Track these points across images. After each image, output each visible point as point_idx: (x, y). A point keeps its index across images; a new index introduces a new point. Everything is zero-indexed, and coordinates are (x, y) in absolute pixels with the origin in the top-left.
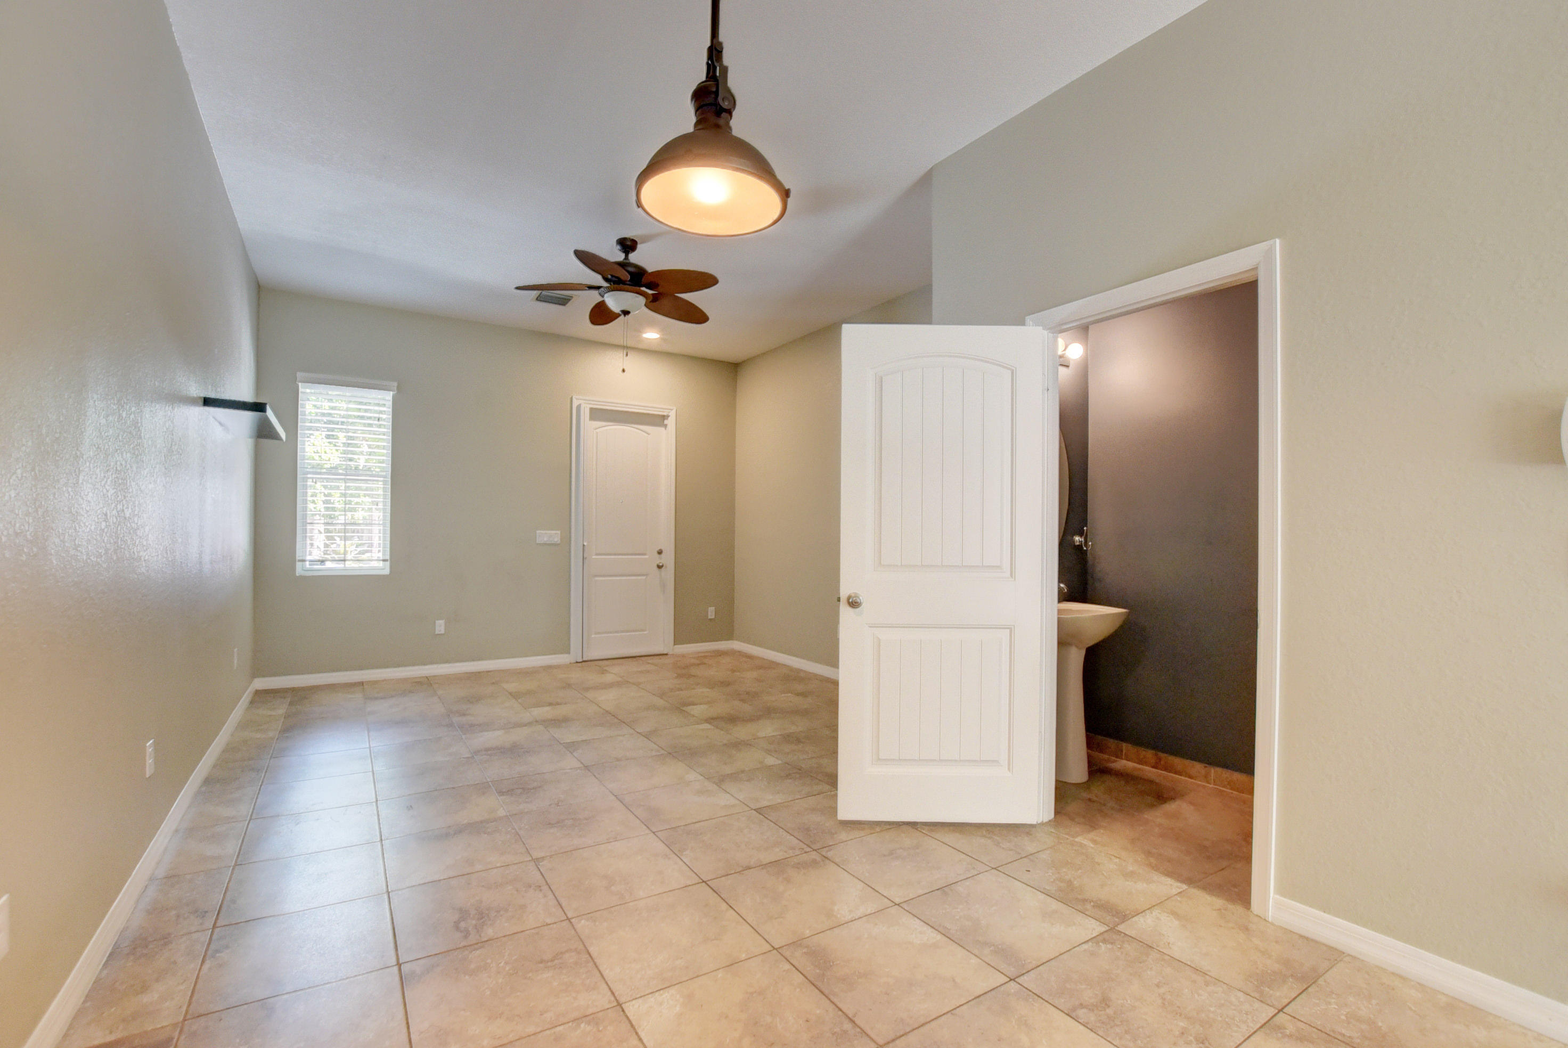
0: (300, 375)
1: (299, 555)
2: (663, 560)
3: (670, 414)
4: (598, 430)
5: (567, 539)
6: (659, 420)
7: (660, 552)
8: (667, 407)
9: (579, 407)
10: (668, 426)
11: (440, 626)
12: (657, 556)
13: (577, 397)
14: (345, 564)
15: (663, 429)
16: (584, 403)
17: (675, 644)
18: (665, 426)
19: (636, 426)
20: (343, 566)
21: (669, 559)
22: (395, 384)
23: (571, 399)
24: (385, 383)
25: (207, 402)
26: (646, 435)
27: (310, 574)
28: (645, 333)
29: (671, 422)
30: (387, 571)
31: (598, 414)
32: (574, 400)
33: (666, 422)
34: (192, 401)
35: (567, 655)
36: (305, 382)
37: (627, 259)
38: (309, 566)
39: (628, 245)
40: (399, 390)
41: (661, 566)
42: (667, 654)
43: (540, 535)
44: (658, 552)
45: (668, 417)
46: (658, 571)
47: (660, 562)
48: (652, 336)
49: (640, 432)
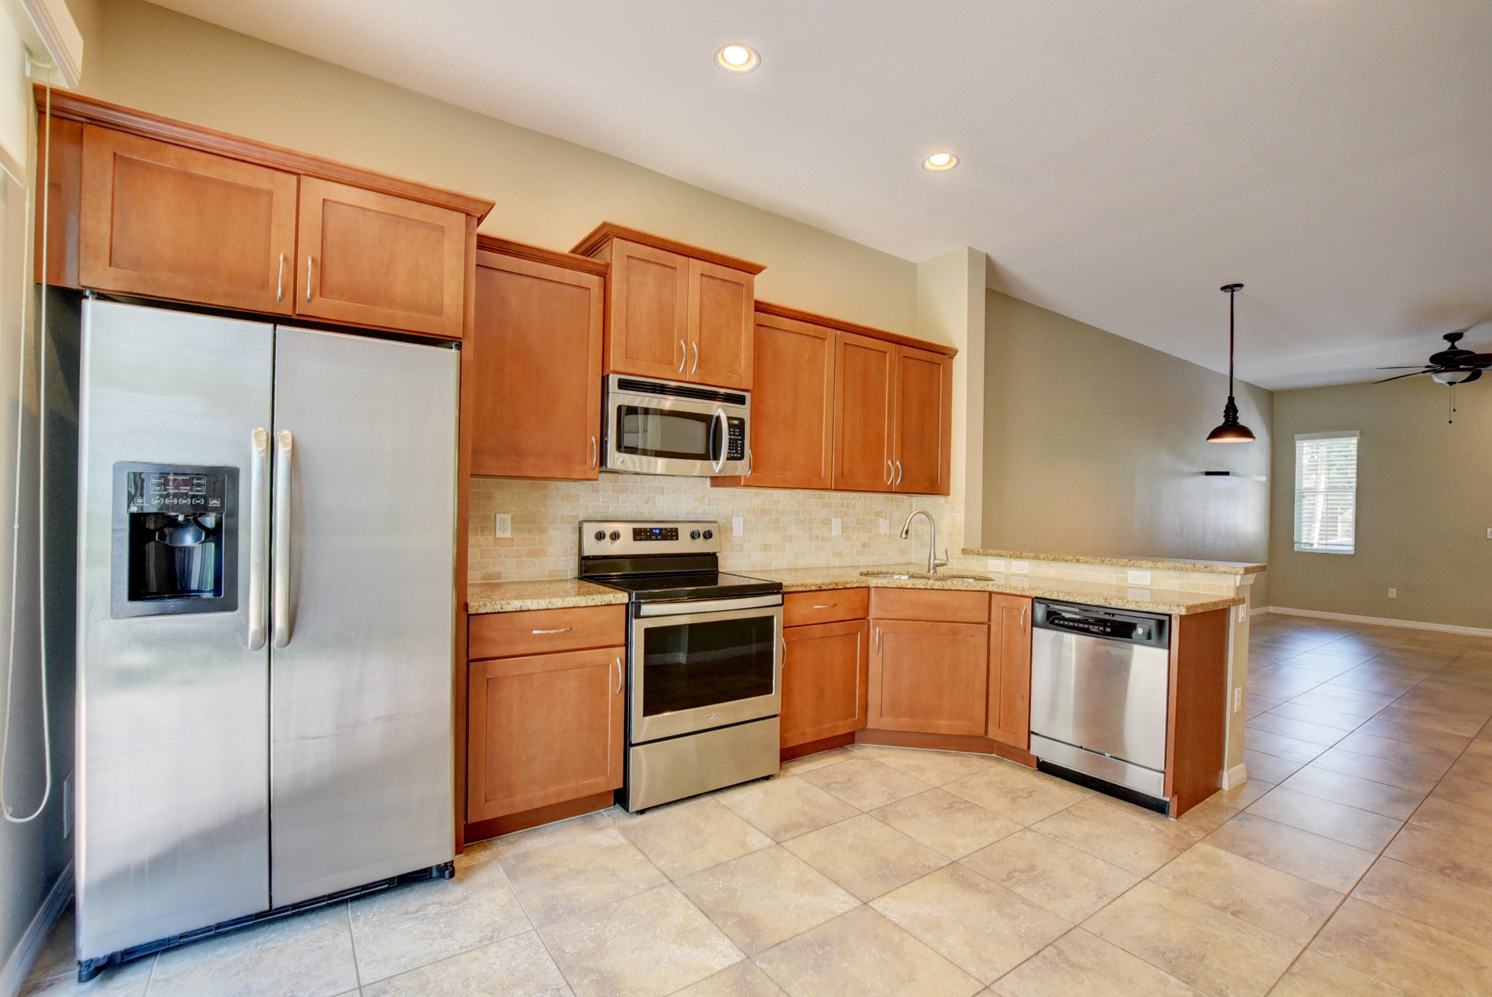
0: (1296, 436)
1: (1295, 539)
11: (1392, 593)
20: (1325, 547)
22: (1359, 431)
24: (1352, 433)
25: (1208, 473)
27: (1305, 551)
30: (1352, 553)
36: (1299, 440)
37: (1453, 347)
38: (1302, 547)
39: (1452, 337)
40: (1361, 435)
43: (1491, 532)
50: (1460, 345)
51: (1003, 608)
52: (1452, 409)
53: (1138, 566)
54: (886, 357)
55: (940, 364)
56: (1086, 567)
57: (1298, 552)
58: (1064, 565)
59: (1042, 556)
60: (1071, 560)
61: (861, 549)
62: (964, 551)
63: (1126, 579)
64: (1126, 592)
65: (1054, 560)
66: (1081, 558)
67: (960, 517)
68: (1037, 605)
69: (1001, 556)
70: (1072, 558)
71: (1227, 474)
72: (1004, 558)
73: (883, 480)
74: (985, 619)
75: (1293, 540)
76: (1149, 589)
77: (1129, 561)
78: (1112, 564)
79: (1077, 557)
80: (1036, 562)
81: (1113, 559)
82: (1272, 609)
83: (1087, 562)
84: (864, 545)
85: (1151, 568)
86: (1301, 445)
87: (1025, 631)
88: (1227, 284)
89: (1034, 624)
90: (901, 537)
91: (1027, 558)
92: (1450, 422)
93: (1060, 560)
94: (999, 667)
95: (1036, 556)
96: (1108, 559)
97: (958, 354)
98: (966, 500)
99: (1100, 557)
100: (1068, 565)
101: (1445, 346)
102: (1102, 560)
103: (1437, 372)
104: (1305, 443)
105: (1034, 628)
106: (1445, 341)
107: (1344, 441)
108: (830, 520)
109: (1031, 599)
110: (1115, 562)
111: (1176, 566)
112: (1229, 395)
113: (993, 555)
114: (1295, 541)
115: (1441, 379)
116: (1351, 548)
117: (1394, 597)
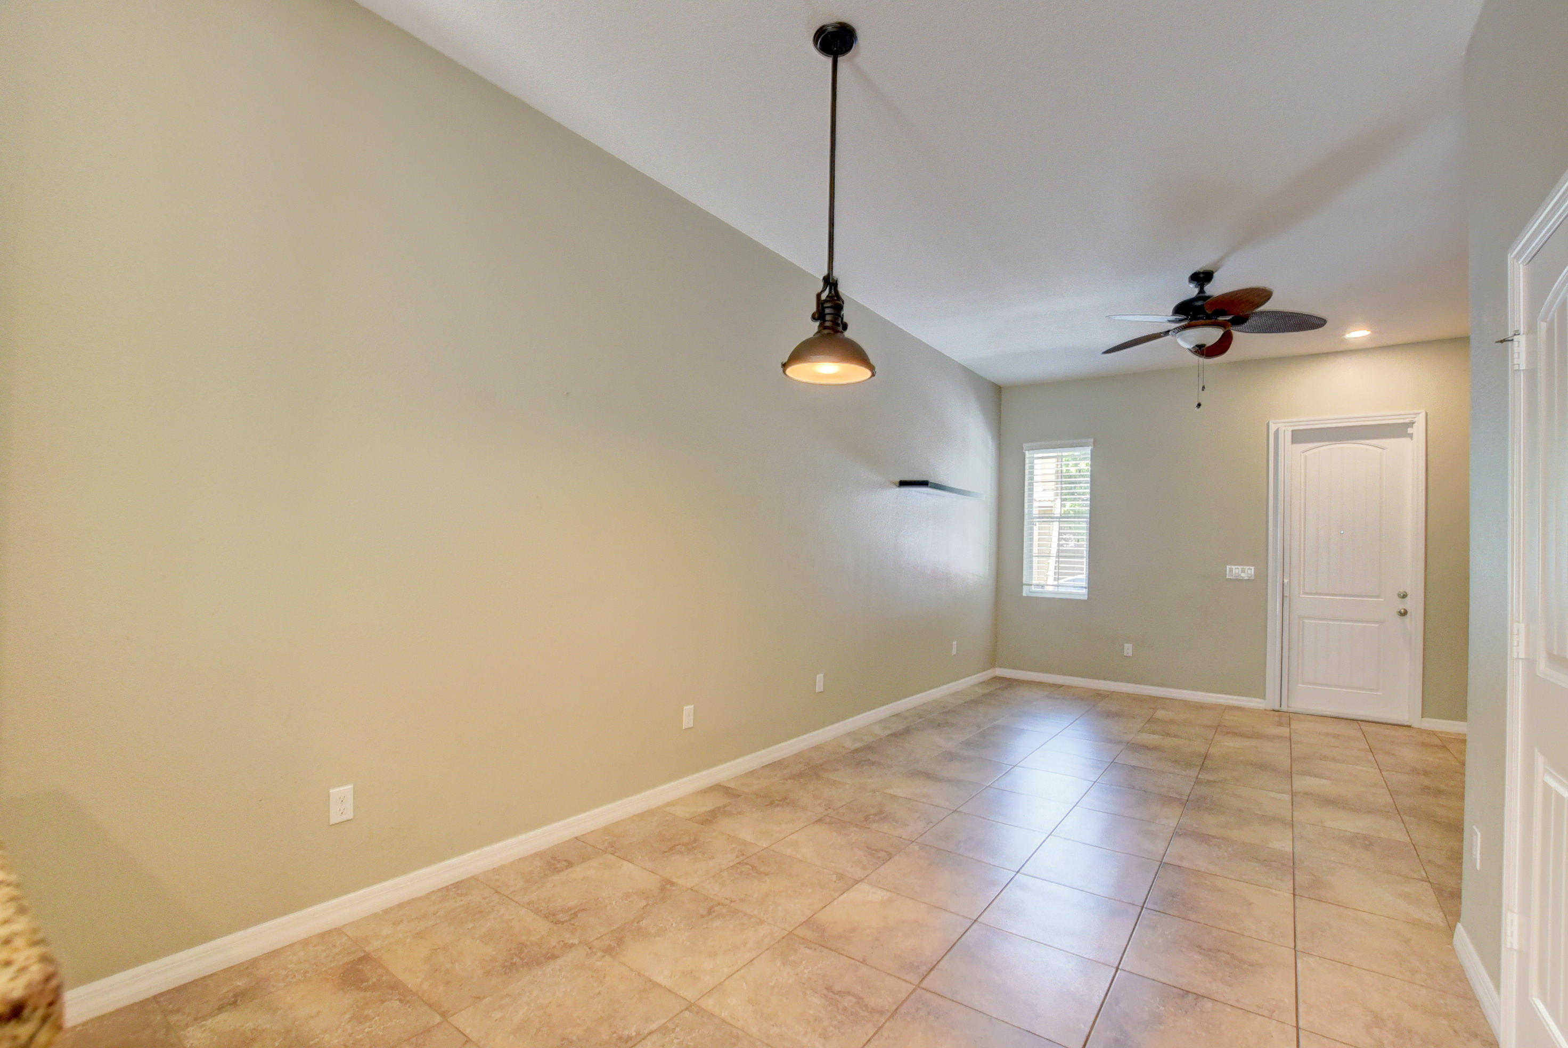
0: (1025, 445)
1: (1025, 580)
2: (1408, 604)
3: (1416, 420)
4: (1307, 453)
5: (1262, 576)
6: (1400, 430)
7: (1404, 596)
8: (1408, 412)
9: (1276, 432)
10: (1415, 436)
11: (1128, 649)
12: (1399, 600)
13: (1273, 422)
14: (1058, 589)
15: (1407, 440)
16: (1282, 427)
17: (1422, 717)
18: (1411, 436)
19: (1363, 441)
20: (1057, 590)
21: (1415, 605)
22: (1092, 440)
23: (1268, 424)
24: (1084, 440)
25: (903, 484)
26: (1380, 450)
27: (1035, 595)
28: (1350, 332)
29: (1418, 431)
30: (1086, 598)
31: (1299, 437)
32: (1271, 426)
33: (1410, 430)
35: (1262, 701)
36: (1030, 449)
37: (1201, 292)
38: (1033, 589)
39: (1202, 278)
40: (1095, 444)
41: (1404, 614)
42: (1409, 726)
43: (1231, 570)
44: (1399, 595)
45: (1411, 424)
46: (1399, 619)
47: (1401, 608)
48: (1358, 334)
49: (1370, 448)
50: (1214, 289)
52: (1201, 387)
57: (1027, 597)
71: (927, 484)
75: (1022, 582)
82: (999, 672)
86: (1031, 456)
92: (1199, 405)
101: (1192, 291)
103: (1186, 329)
104: (1037, 455)
106: (1191, 284)
107: (1077, 452)
114: (1024, 582)
115: (1187, 341)
116: (1085, 591)
117: (1130, 654)
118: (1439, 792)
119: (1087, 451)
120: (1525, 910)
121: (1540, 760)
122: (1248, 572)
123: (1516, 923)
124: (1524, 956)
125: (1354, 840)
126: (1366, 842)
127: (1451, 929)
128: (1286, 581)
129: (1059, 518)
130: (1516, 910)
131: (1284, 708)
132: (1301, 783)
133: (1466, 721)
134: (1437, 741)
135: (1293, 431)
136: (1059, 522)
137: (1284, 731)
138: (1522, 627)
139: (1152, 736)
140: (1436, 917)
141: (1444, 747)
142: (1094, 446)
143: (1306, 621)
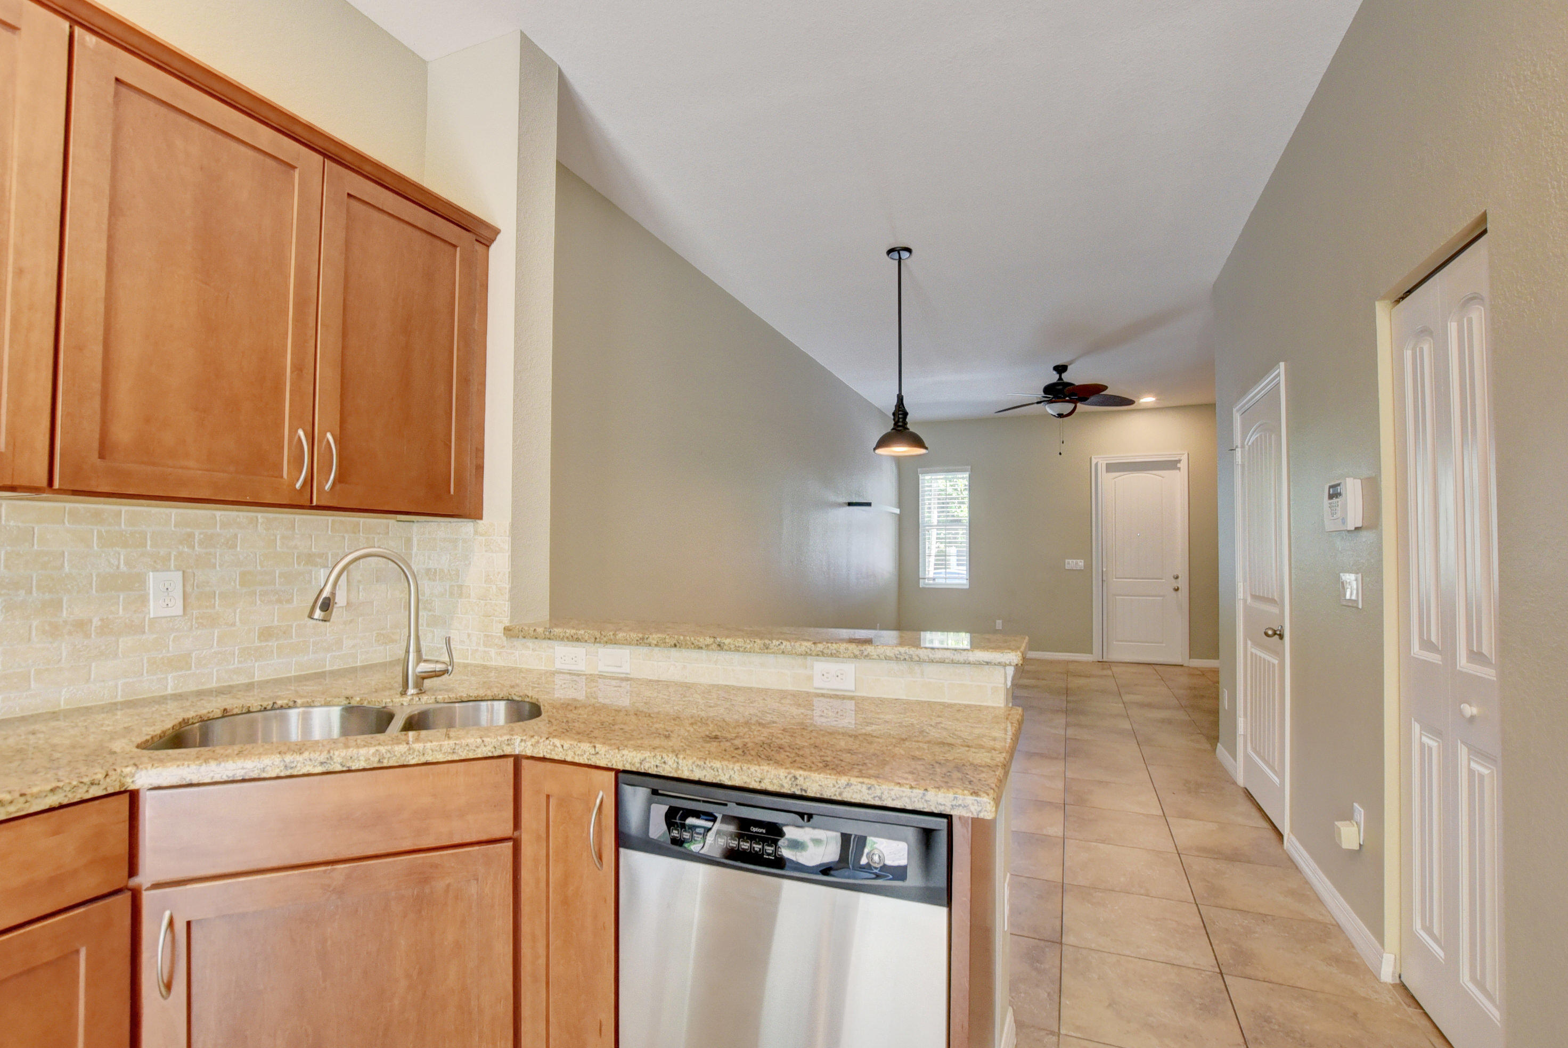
0: (919, 470)
1: (921, 575)
2: (1179, 583)
3: (1182, 458)
4: (1115, 480)
5: (1089, 566)
6: (1172, 465)
7: (1177, 578)
8: (1177, 453)
9: (1096, 465)
10: (1181, 469)
11: (999, 624)
12: (1174, 580)
13: (1095, 456)
15: (1178, 471)
16: (1101, 461)
17: (1190, 658)
18: (1179, 469)
19: (1150, 472)
20: (945, 582)
21: (1183, 583)
22: (970, 467)
23: (1091, 458)
24: (964, 467)
25: (850, 504)
26: (1159, 478)
27: (929, 586)
28: (1143, 399)
29: (1183, 465)
30: (967, 587)
31: (1111, 468)
32: (1093, 459)
33: (1179, 465)
34: (840, 505)
35: (1091, 655)
36: (922, 473)
37: (1060, 378)
38: (927, 582)
39: (1061, 369)
40: (973, 470)
41: (1177, 590)
42: (1182, 666)
43: (1069, 563)
44: (1174, 577)
45: (1179, 461)
46: (1174, 593)
47: (1175, 585)
48: (1148, 400)
49: (1153, 476)
50: (1067, 377)
51: (548, 797)
52: (1061, 441)
53: (832, 655)
54: (293, 178)
55: (455, 246)
56: (736, 657)
57: (924, 588)
58: (694, 654)
59: (654, 637)
60: (707, 646)
61: (257, 644)
62: (507, 630)
63: (810, 678)
64: (810, 706)
65: (675, 645)
66: (727, 641)
67: (502, 562)
68: (627, 790)
69: (578, 640)
70: (709, 641)
71: (869, 504)
72: (584, 644)
73: (282, 477)
74: (506, 829)
75: (919, 577)
76: (852, 698)
77: (814, 643)
78: (783, 652)
79: (718, 639)
80: (643, 650)
81: (785, 643)
83: (737, 649)
84: (266, 633)
85: (856, 657)
86: (923, 478)
87: (600, 858)
88: (893, 247)
89: (622, 840)
90: (311, 616)
91: (627, 643)
92: (1060, 454)
93: (687, 647)
94: (542, 952)
95: (643, 639)
96: (776, 642)
97: (499, 237)
98: (514, 526)
99: (761, 639)
100: (704, 654)
101: (1054, 378)
102: (764, 644)
103: (1050, 402)
104: (927, 477)
105: (622, 850)
106: (1055, 372)
107: (959, 475)
108: (141, 580)
109: (613, 774)
110: (789, 647)
111: (900, 654)
112: (898, 393)
113: (562, 639)
114: (921, 577)
115: (1052, 409)
116: (965, 582)
117: (1001, 628)
118: (1202, 697)
119: (966, 475)
120: (1245, 715)
121: (1249, 643)
122: (1081, 563)
123: (1242, 722)
124: (1245, 736)
125: (1163, 721)
126: (1169, 722)
127: (1215, 750)
128: (1104, 569)
129: (936, 526)
130: (1242, 716)
131: (1105, 659)
132: (1126, 698)
133: (1218, 658)
134: (1199, 673)
135: (1106, 464)
136: (937, 529)
137: (1109, 672)
138: (1242, 584)
139: (1028, 681)
140: (1207, 746)
141: (1203, 675)
142: (971, 471)
143: (1117, 597)
